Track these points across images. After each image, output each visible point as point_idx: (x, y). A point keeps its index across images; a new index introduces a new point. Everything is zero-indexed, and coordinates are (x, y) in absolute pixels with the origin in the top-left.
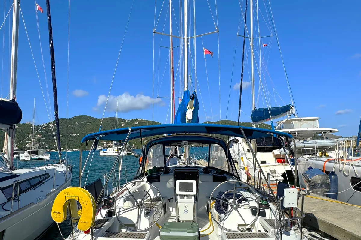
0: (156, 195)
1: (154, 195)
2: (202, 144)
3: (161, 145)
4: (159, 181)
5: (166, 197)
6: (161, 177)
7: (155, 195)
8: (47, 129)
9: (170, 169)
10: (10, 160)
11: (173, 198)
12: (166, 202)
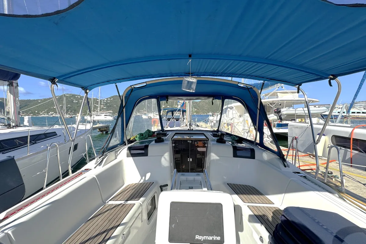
0: (144, 178)
1: (140, 178)
2: (213, 99)
3: (154, 101)
4: (146, 154)
5: (157, 182)
6: (150, 148)
7: (142, 178)
8: (107, 102)
9: (168, 133)
10: (13, 118)
11: (167, 185)
12: (156, 192)
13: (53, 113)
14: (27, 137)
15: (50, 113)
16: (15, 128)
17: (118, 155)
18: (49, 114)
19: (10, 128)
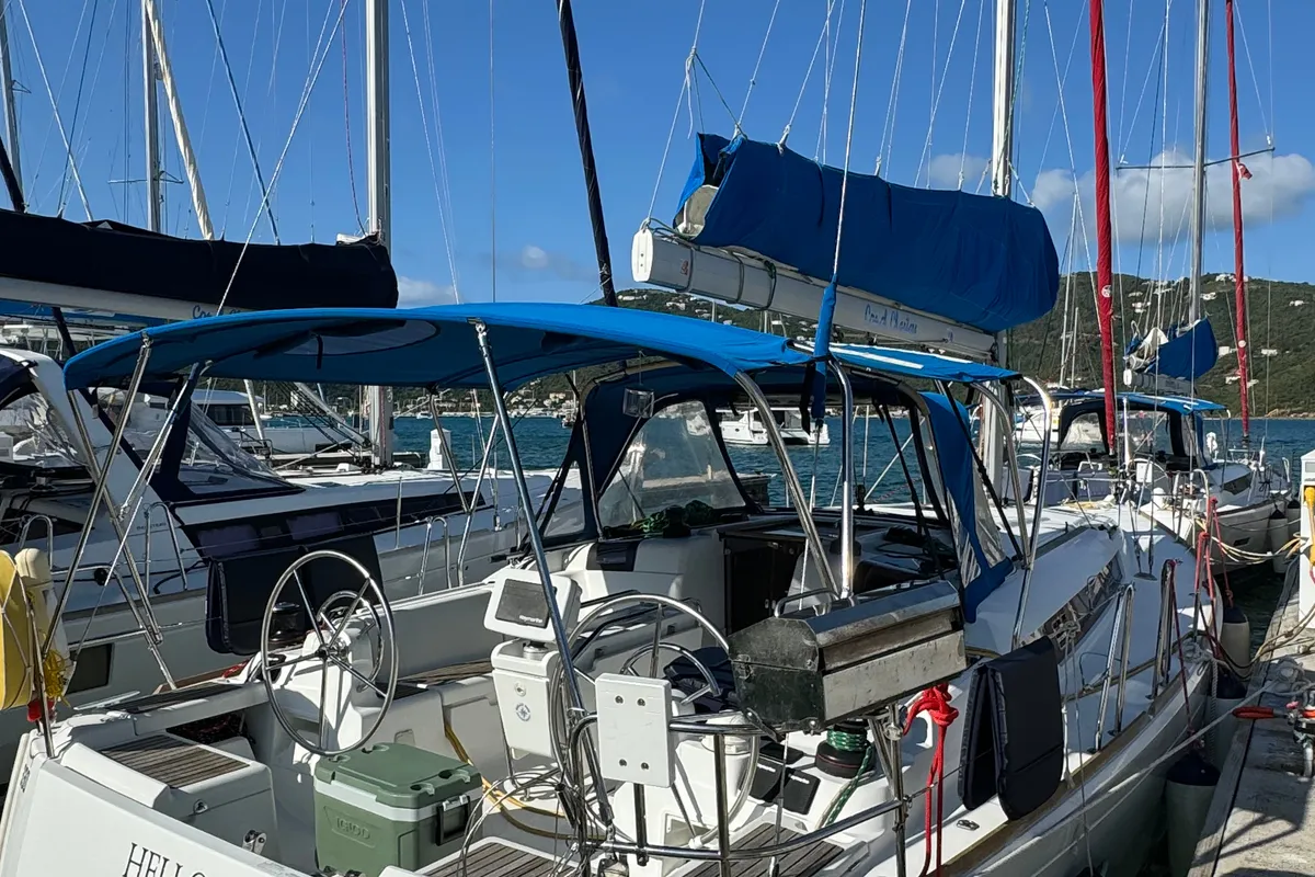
4: (629, 566)
13: (561, 396)
14: (396, 500)
15: (552, 396)
16: (380, 473)
17: (569, 562)
18: (546, 403)
19: (368, 473)
